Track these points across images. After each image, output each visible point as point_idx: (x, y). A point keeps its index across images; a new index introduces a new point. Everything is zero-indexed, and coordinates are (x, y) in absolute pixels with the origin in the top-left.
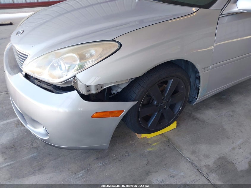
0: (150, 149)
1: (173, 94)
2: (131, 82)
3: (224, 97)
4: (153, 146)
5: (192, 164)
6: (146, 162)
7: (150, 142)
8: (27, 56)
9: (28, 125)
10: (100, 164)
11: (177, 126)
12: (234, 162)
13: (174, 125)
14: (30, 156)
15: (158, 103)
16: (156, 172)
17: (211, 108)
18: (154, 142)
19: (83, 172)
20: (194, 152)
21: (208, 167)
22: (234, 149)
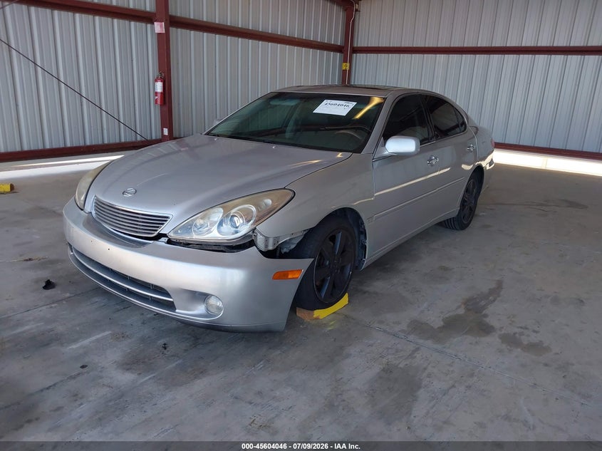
0: (330, 329)
1: (342, 253)
2: (305, 235)
3: (387, 266)
4: (332, 325)
5: (385, 331)
6: (333, 340)
7: (325, 322)
8: (167, 217)
9: (177, 311)
10: (279, 352)
11: (349, 301)
12: (428, 322)
13: (345, 300)
14: (174, 365)
15: (329, 264)
16: (350, 345)
17: (377, 279)
18: (331, 321)
19: (262, 363)
20: (381, 322)
21: (403, 331)
22: (422, 312)
